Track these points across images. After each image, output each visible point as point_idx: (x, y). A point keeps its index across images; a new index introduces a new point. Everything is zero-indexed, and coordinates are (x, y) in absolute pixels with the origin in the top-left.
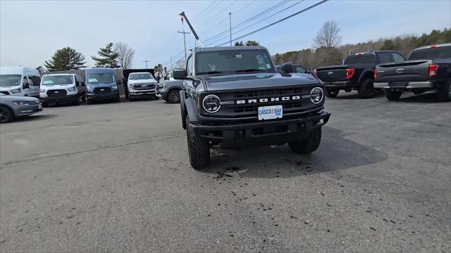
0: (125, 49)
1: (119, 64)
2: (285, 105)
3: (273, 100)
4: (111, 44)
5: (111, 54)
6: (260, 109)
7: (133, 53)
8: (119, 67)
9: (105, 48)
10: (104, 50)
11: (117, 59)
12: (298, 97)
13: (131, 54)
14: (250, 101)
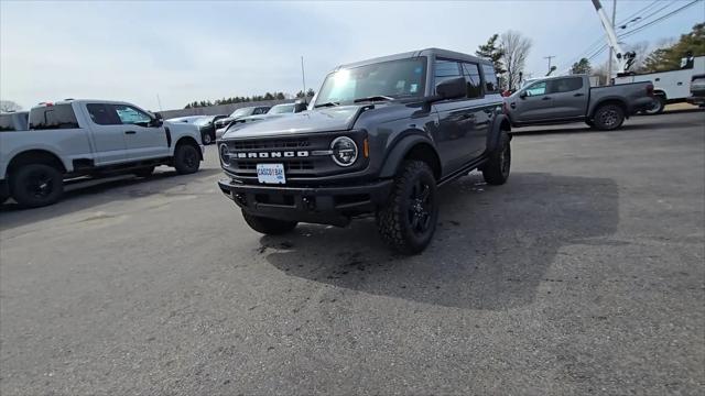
0: (516, 40)
1: (504, 68)
2: (288, 164)
3: (273, 155)
4: (496, 37)
5: (493, 52)
6: (259, 166)
7: (529, 46)
8: (504, 71)
9: (486, 44)
10: (484, 48)
11: (501, 60)
12: (306, 154)
13: (525, 49)
14: (250, 155)
